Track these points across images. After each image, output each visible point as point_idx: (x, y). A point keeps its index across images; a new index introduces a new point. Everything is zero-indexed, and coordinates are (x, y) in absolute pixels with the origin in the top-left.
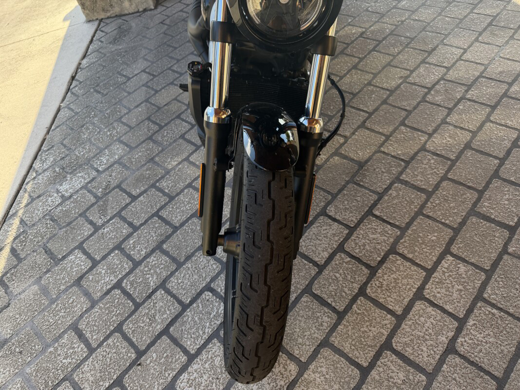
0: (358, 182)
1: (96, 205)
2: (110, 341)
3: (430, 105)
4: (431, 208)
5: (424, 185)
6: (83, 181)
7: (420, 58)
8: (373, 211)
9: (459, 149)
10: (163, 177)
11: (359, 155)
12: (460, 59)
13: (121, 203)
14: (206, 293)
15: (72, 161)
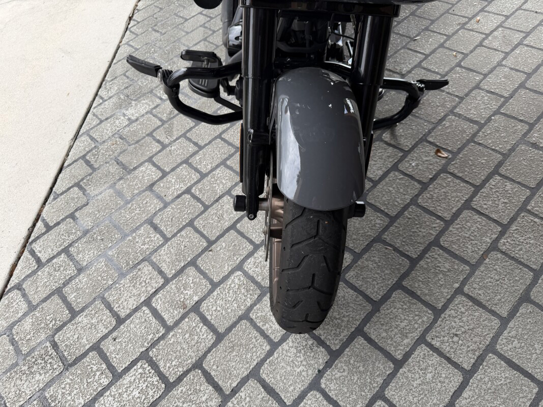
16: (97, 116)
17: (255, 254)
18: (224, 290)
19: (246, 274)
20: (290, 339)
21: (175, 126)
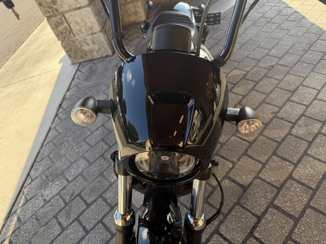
0: (243, 205)
1: (65, 209)
3: (295, 138)
4: (298, 234)
5: (292, 211)
6: (58, 188)
7: (286, 97)
8: (254, 233)
9: (318, 179)
10: (107, 189)
11: (243, 179)
12: (315, 98)
13: (80, 209)
15: (54, 171)
16: (25, 196)
21: (73, 208)
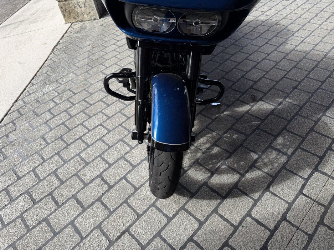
1: (58, 96)
2: (56, 141)
6: (53, 87)
13: (69, 95)
14: (99, 126)
15: (50, 80)
16: (28, 92)
17: (87, 149)
18: (69, 164)
19: (81, 157)
20: (93, 182)
21: (64, 95)
